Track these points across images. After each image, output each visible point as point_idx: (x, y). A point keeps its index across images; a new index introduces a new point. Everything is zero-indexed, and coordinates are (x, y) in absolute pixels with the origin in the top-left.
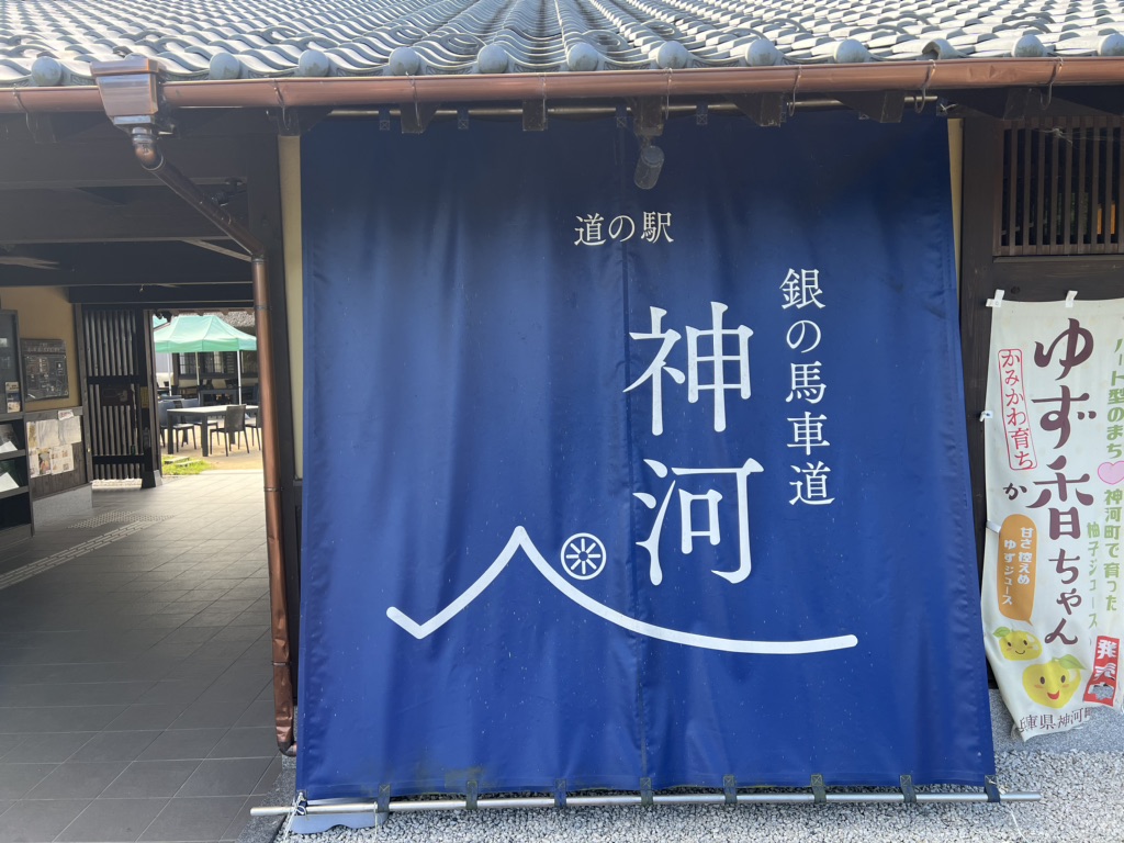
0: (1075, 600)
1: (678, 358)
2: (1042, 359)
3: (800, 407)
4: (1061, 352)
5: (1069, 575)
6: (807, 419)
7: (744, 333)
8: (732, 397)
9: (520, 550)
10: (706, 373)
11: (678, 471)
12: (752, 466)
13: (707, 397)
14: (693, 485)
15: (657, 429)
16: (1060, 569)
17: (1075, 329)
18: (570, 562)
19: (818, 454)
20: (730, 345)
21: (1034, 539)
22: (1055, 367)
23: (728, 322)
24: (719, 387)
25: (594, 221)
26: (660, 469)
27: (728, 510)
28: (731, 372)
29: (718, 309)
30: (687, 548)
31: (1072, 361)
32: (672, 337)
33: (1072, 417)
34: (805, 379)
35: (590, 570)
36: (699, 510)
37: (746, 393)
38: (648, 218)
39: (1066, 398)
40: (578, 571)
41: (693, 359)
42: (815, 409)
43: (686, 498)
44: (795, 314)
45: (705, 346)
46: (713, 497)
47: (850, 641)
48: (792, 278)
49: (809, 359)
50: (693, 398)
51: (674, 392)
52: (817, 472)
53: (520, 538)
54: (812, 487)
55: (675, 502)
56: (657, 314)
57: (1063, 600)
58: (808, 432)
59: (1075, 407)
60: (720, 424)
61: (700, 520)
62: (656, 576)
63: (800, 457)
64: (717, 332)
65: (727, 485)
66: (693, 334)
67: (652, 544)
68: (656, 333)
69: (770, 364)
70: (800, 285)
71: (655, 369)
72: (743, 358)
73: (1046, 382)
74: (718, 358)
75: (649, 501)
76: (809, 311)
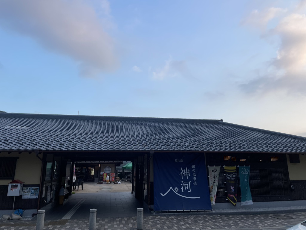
1: (183, 172)
2: (213, 172)
3: (194, 177)
4: (214, 171)
7: (189, 170)
8: (188, 176)
9: (171, 189)
10: (186, 174)
12: (190, 182)
13: (186, 176)
14: (186, 183)
15: (182, 178)
17: (215, 169)
19: (196, 181)
20: (188, 171)
22: (214, 172)
23: (187, 169)
25: (177, 160)
26: (183, 182)
27: (188, 185)
28: (188, 174)
29: (187, 168)
30: (185, 189)
31: (215, 172)
32: (183, 170)
33: (216, 177)
34: (194, 174)
36: (186, 186)
37: (189, 175)
38: (181, 160)
39: (215, 175)
40: (176, 191)
41: (185, 172)
42: (195, 177)
43: (185, 185)
44: (193, 169)
45: (186, 171)
46: (187, 185)
47: (199, 197)
48: (192, 166)
49: (194, 172)
50: (185, 176)
51: (183, 175)
52: (196, 182)
53: (171, 188)
54: (195, 184)
55: (184, 185)
56: (182, 168)
58: (195, 179)
59: (216, 176)
60: (187, 178)
61: (186, 187)
62: (183, 191)
63: (194, 181)
64: (187, 170)
65: (188, 183)
66: (185, 170)
67: (182, 189)
68: (182, 170)
69: (191, 173)
71: (182, 173)
72: (189, 172)
73: (213, 173)
74: (187, 172)
75: (182, 185)
76: (194, 169)
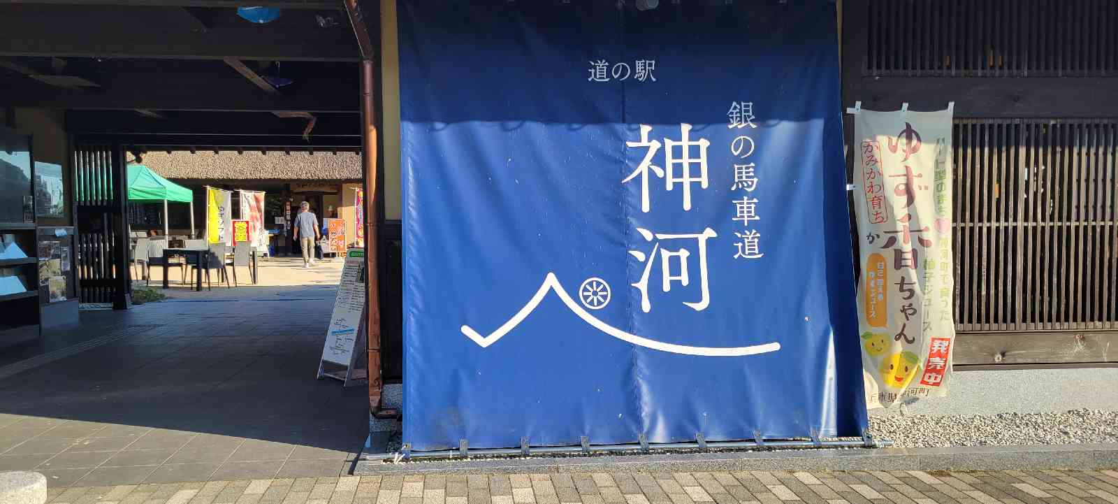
0: (911, 311)
1: (659, 159)
2: (892, 148)
3: (740, 193)
5: (907, 294)
6: (745, 201)
7: (704, 144)
8: (695, 186)
9: (551, 289)
10: (678, 170)
11: (660, 236)
12: (710, 233)
13: (679, 187)
14: (673, 245)
15: (646, 208)
16: (902, 290)
17: (910, 130)
18: (586, 298)
19: (752, 225)
20: (694, 152)
21: (885, 270)
23: (692, 137)
24: (686, 180)
25: (602, 65)
27: (692, 260)
28: (695, 171)
29: (686, 128)
30: (666, 287)
31: (910, 150)
32: (655, 145)
33: (915, 188)
34: (744, 175)
35: (599, 303)
36: (675, 265)
37: (705, 185)
38: (639, 65)
39: (909, 175)
40: (592, 303)
41: (669, 161)
42: (752, 196)
43: (666, 254)
44: (737, 132)
45: (677, 152)
46: (684, 254)
47: (775, 346)
48: (735, 108)
49: (747, 161)
50: (669, 187)
51: (657, 183)
52: (752, 237)
54: (750, 247)
55: (658, 255)
56: (645, 129)
57: (903, 311)
58: (746, 210)
59: (915, 182)
60: (687, 205)
61: (675, 269)
62: (645, 305)
63: (740, 227)
64: (685, 143)
65: (692, 246)
66: (669, 144)
67: (643, 285)
68: (644, 142)
69: (721, 165)
70: (740, 112)
71: (644, 167)
72: (703, 160)
74: (686, 161)
75: (640, 256)
76: (746, 130)
